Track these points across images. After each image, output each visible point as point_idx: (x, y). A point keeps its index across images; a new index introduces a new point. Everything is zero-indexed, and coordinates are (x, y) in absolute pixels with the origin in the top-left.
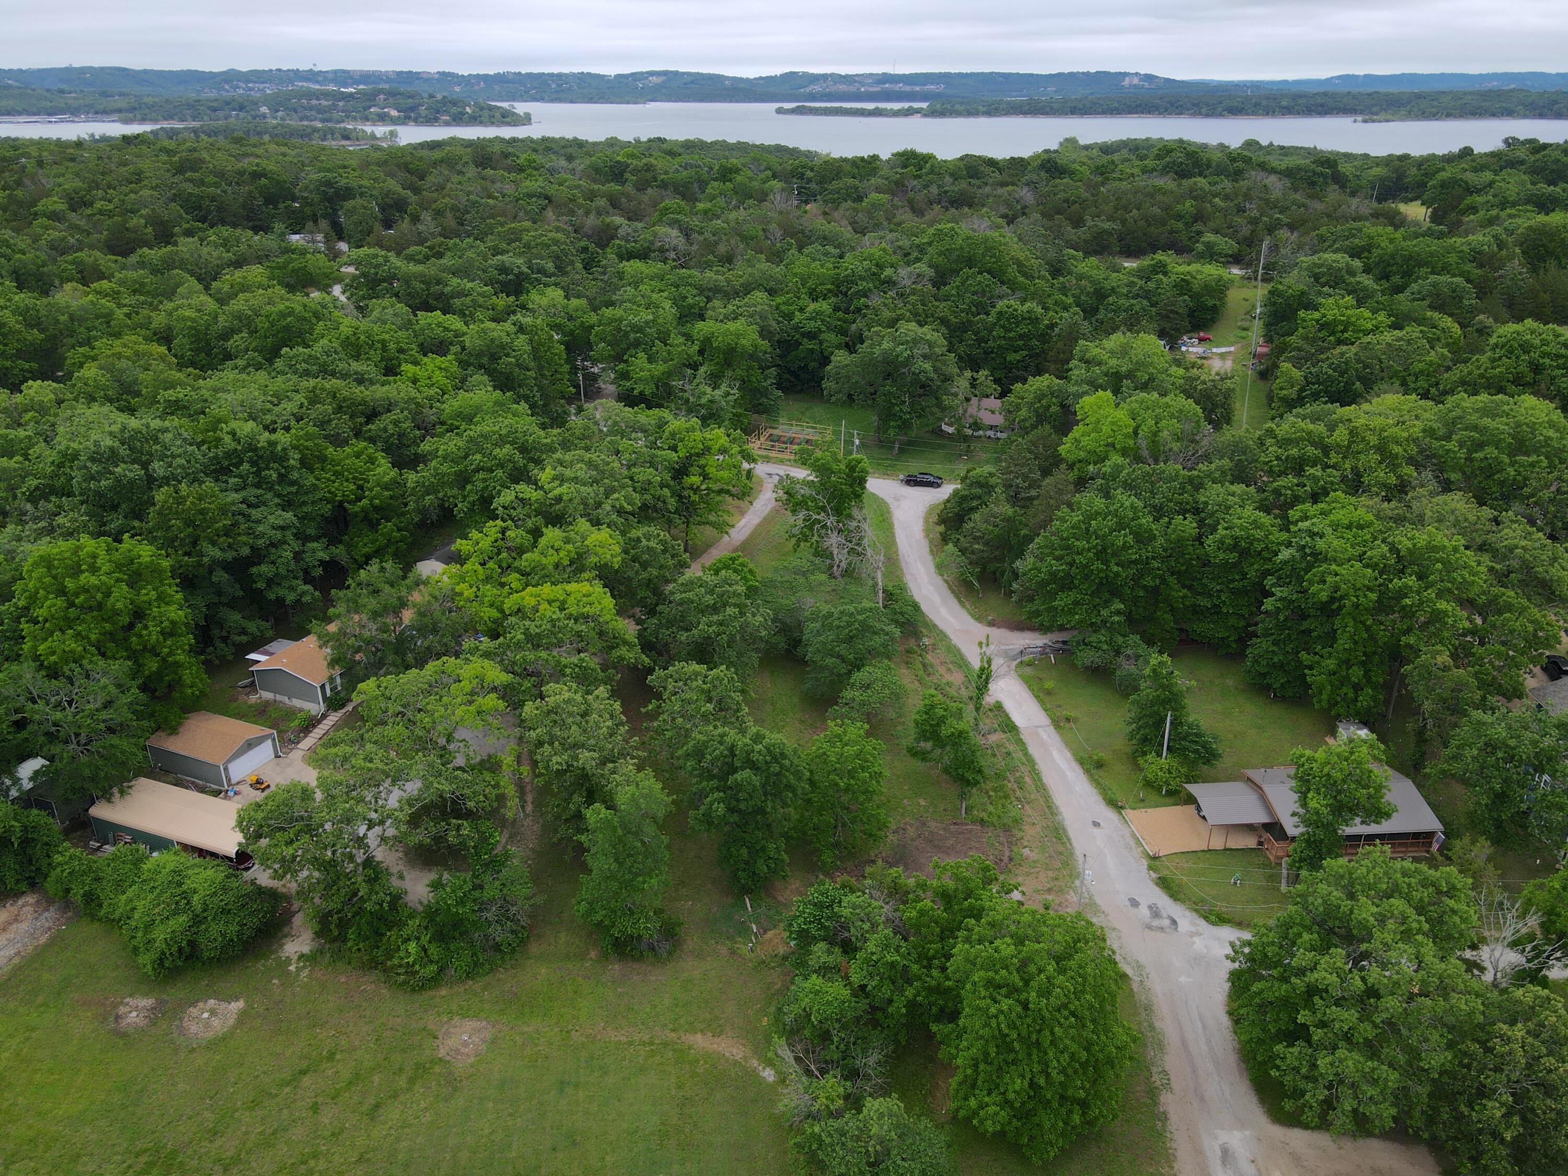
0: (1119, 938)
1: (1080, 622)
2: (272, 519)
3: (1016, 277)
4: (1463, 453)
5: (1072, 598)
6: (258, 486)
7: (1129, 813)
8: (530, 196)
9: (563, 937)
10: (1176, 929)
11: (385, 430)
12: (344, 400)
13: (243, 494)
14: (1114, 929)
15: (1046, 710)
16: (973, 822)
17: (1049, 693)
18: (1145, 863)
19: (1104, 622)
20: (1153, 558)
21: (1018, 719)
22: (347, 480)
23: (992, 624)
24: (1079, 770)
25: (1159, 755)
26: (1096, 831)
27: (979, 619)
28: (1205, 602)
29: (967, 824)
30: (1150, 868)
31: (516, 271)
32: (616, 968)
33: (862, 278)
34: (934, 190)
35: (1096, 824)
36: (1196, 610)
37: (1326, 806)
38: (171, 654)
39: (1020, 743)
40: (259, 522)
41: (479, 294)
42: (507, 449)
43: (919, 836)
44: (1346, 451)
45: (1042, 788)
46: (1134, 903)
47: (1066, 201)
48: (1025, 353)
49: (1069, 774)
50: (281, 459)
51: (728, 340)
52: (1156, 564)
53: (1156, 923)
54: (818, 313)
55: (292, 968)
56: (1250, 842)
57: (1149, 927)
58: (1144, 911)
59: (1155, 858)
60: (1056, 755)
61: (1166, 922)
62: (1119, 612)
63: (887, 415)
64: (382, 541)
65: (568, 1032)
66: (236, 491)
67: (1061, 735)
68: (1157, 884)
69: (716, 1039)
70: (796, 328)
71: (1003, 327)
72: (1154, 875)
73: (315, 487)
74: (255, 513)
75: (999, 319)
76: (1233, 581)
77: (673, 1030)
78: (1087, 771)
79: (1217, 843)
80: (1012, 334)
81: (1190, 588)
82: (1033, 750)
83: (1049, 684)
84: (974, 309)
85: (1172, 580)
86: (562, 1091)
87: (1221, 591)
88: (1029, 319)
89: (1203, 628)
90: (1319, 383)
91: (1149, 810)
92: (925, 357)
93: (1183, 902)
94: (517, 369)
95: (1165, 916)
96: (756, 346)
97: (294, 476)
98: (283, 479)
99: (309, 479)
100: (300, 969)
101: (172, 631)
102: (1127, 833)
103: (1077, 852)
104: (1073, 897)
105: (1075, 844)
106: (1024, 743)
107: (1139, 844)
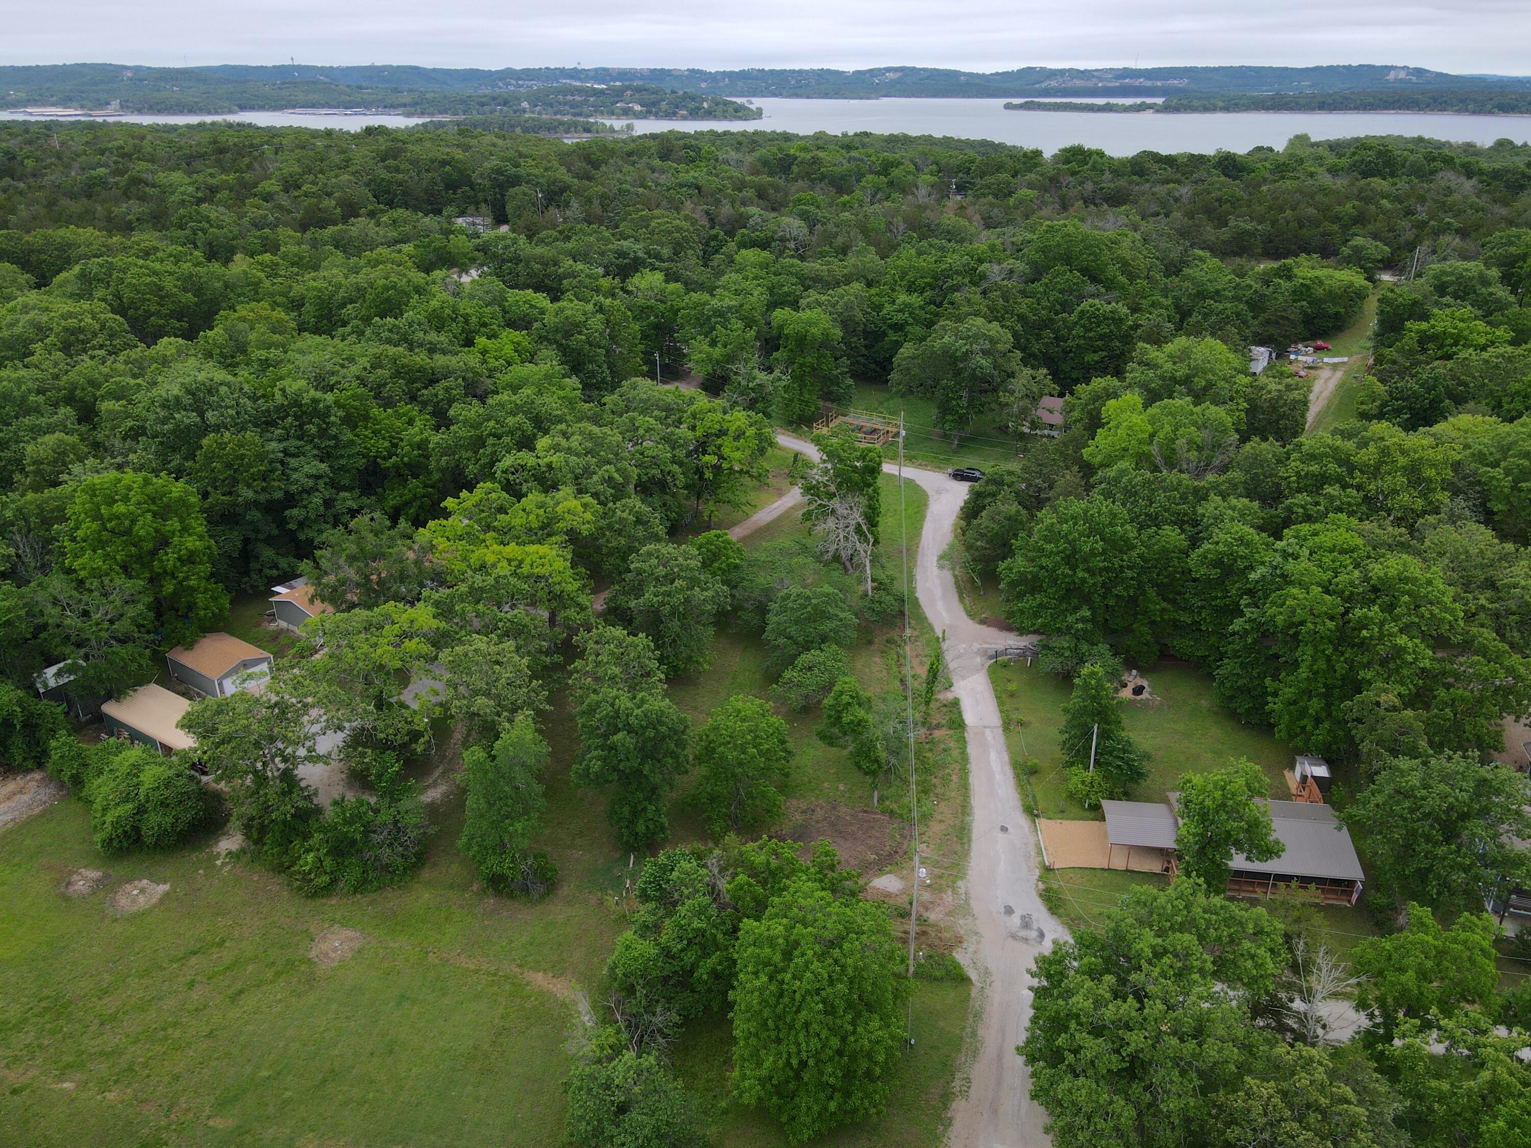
0: (978, 943)
1: (1044, 625)
2: (307, 469)
3: (1115, 277)
4: (1507, 482)
5: (1038, 601)
6: (300, 438)
7: (1042, 823)
8: (681, 186)
9: (454, 868)
10: (1040, 943)
11: (436, 395)
12: (403, 367)
13: (285, 444)
14: (977, 933)
15: (1001, 711)
16: (883, 813)
17: (1012, 695)
18: (1037, 872)
19: (1069, 628)
20: (1129, 568)
21: (970, 717)
22: (384, 438)
23: (983, 622)
24: (1010, 773)
25: (1087, 768)
26: (1001, 836)
27: (971, 615)
28: (1186, 618)
29: (876, 813)
30: (1040, 879)
31: (632, 255)
32: (491, 901)
33: (957, 273)
34: (1089, 186)
35: (1004, 829)
36: (1177, 625)
37: (1194, 835)
38: (187, 578)
39: (962, 742)
40: (295, 470)
41: (588, 276)
42: (520, 417)
43: (825, 819)
44: (1375, 472)
45: (965, 787)
46: (1009, 911)
47: (1219, 200)
48: (1105, 353)
49: (998, 777)
50: (324, 415)
51: (798, 328)
52: (1129, 573)
53: (1023, 933)
54: (907, 305)
55: (218, 863)
56: (1155, 866)
57: (1014, 937)
58: (1016, 920)
59: (1048, 869)
60: (993, 756)
61: (1033, 934)
62: (1083, 620)
63: (945, 409)
64: (409, 496)
65: (427, 953)
66: (280, 441)
67: (1007, 738)
68: (1041, 895)
69: (555, 980)
70: (884, 319)
71: (1084, 326)
72: (1041, 886)
73: (352, 443)
74: (293, 462)
75: (1081, 318)
76: (1216, 598)
77: (520, 966)
78: (1017, 776)
79: (1119, 863)
80: (1091, 334)
81: (1173, 602)
82: (971, 750)
83: (1012, 687)
84: (1058, 307)
85: (1152, 593)
86: (399, 1004)
87: (1203, 607)
88: (1113, 319)
89: (1181, 644)
90: (1404, 400)
91: (1065, 822)
92: (985, 353)
93: (1060, 916)
94: (587, 347)
95: (1035, 927)
96: (828, 335)
97: (333, 431)
98: (323, 433)
99: (347, 435)
100: (224, 864)
101: (190, 559)
102: (1032, 840)
103: (973, 854)
104: (948, 897)
105: (974, 845)
106: (965, 742)
107: (1040, 853)
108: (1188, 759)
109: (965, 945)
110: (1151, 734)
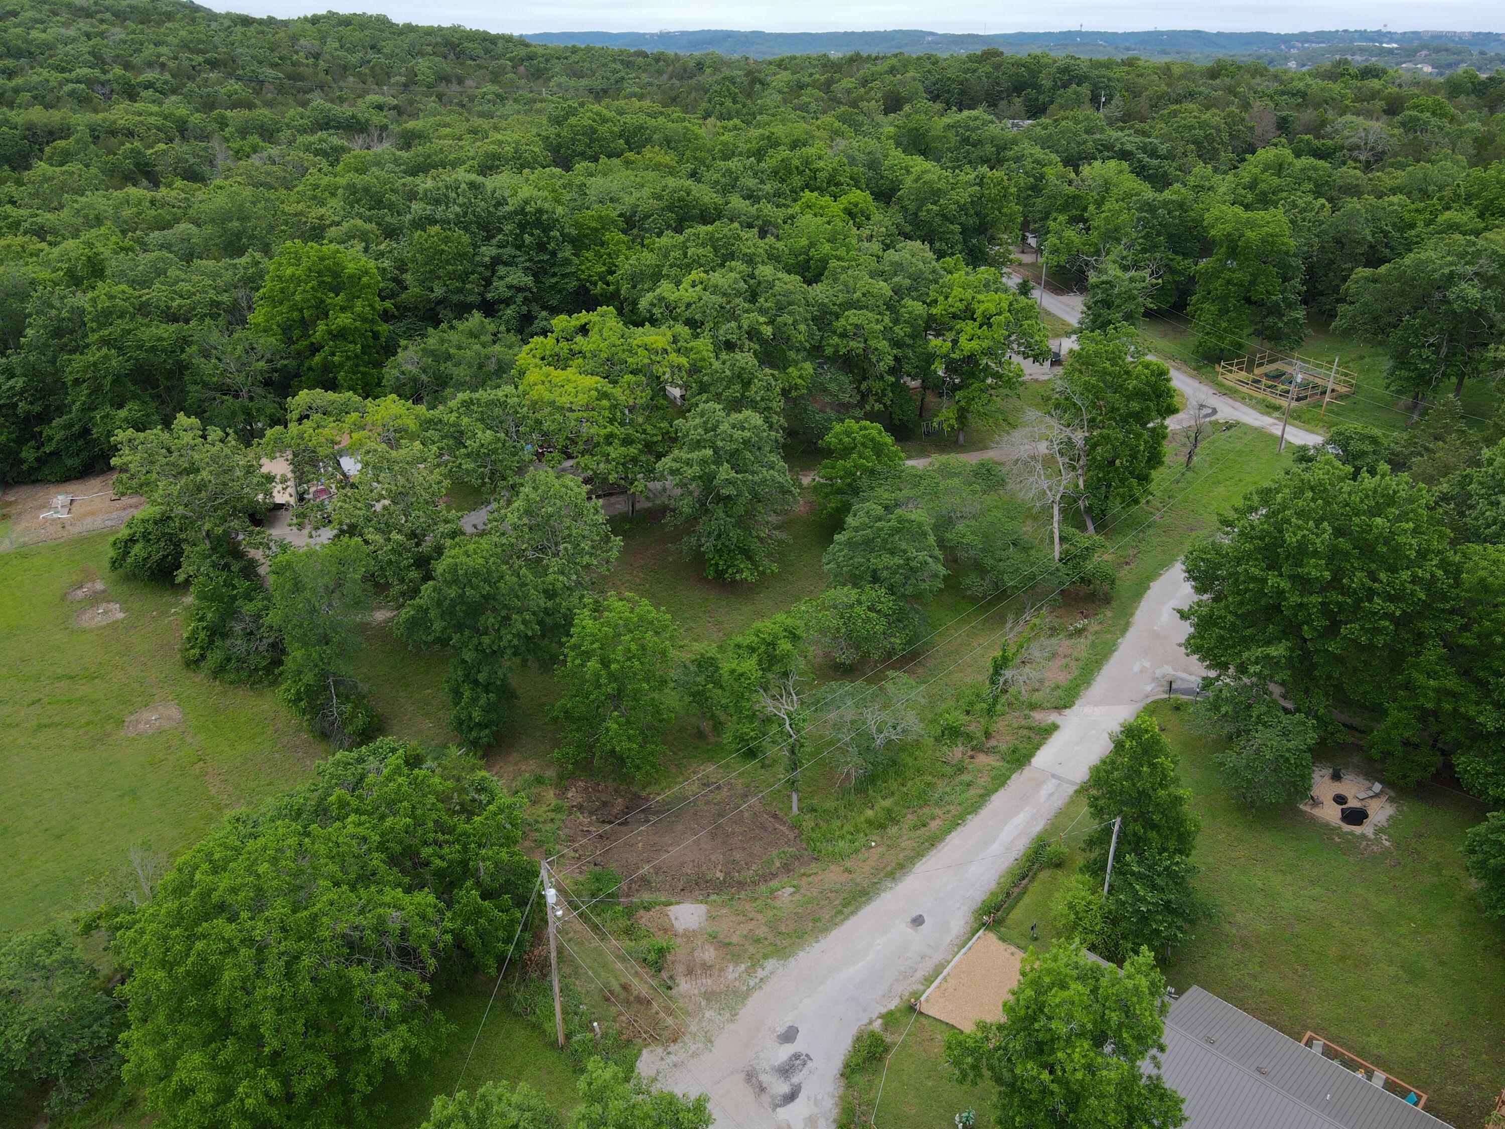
0: (695, 1055)
2: (512, 279)
7: (988, 940)
10: (775, 1106)
13: (501, 251)
14: (709, 1041)
16: (793, 826)
18: (893, 1004)
21: (1044, 758)
24: (1018, 850)
26: (903, 928)
29: (785, 824)
30: (887, 1016)
32: (304, 736)
35: (918, 921)
39: (1001, 781)
40: (500, 278)
43: (719, 804)
45: (933, 841)
46: (789, 1036)
49: (996, 848)
50: (547, 228)
53: (768, 1078)
55: (174, 610)
57: (751, 1076)
58: (784, 1053)
59: (914, 1010)
60: (1021, 818)
61: (783, 1088)
65: (201, 760)
67: (1071, 803)
68: (859, 1040)
72: (877, 1025)
78: (1023, 860)
82: (998, 800)
91: (1019, 955)
93: (850, 1085)
94: (938, 220)
95: (795, 1080)
96: (1273, 244)
97: (552, 246)
98: (541, 247)
99: (567, 252)
100: (176, 613)
101: (341, 335)
102: (937, 958)
103: (835, 933)
104: (733, 972)
105: (851, 924)
106: (1003, 784)
107: (928, 981)
108: (1343, 958)
109: (673, 1048)
110: (1317, 891)
